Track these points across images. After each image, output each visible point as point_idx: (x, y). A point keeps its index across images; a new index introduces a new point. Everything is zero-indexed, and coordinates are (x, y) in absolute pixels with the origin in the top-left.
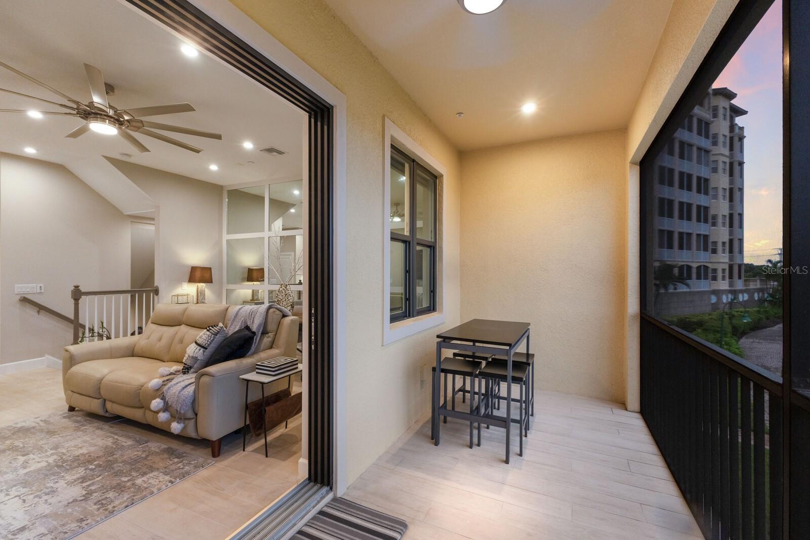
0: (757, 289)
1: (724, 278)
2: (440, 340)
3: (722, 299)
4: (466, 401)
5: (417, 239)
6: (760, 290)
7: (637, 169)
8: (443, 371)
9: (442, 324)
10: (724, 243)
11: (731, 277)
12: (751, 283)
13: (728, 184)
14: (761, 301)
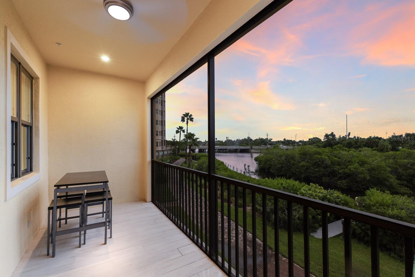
0: (170, 149)
1: (160, 146)
2: (56, 188)
3: (159, 154)
4: (61, 226)
5: (22, 120)
6: (170, 150)
7: (150, 100)
8: (58, 207)
9: (39, 180)
10: (160, 132)
11: (162, 145)
12: (168, 147)
13: (161, 109)
14: (170, 154)
